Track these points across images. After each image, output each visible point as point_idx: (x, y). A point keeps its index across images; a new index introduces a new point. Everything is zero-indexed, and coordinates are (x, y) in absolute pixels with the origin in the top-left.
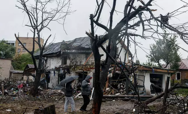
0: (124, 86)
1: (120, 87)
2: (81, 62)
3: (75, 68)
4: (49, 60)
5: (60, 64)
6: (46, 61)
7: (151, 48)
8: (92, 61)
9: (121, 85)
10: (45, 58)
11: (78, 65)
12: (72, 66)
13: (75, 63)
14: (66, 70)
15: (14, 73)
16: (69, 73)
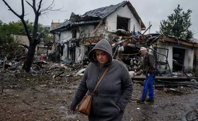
0: (137, 62)
1: (133, 63)
2: (89, 35)
3: (83, 41)
4: (62, 34)
5: (71, 37)
6: (59, 35)
7: (161, 24)
8: (100, 32)
9: (134, 61)
10: (59, 33)
11: (87, 38)
12: (82, 39)
13: (84, 36)
14: (75, 43)
15: (41, 48)
16: (79, 46)
